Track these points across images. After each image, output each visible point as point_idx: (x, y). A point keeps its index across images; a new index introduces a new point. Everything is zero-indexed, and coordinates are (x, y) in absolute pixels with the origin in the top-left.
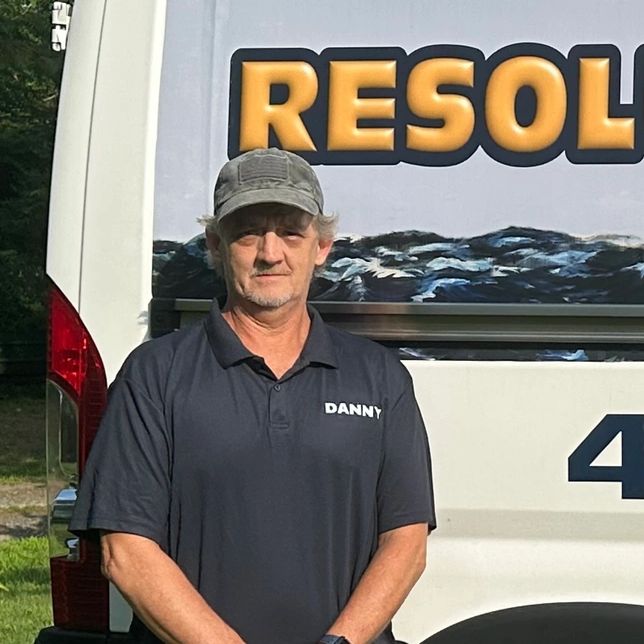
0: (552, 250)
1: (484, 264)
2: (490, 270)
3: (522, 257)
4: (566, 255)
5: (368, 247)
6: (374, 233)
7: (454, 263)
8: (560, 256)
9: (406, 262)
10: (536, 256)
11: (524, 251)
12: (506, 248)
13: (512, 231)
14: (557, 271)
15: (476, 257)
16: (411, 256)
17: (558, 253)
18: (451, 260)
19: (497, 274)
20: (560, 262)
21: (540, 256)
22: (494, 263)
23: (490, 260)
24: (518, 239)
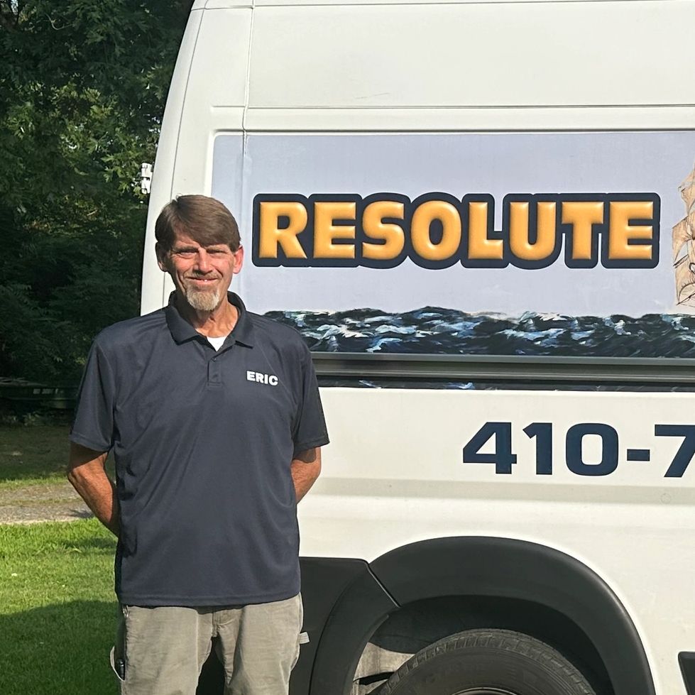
0: (453, 321)
1: (412, 329)
2: (414, 333)
3: (434, 325)
4: (461, 324)
5: (339, 318)
6: (343, 310)
7: (392, 328)
8: (457, 325)
9: (363, 327)
10: (442, 325)
11: (435, 322)
12: (425, 320)
13: (428, 309)
14: (456, 334)
15: (406, 325)
16: (366, 324)
17: (456, 323)
18: (391, 327)
19: (419, 335)
20: (458, 329)
21: (446, 325)
22: (417, 329)
23: (415, 327)
24: (432, 314)
